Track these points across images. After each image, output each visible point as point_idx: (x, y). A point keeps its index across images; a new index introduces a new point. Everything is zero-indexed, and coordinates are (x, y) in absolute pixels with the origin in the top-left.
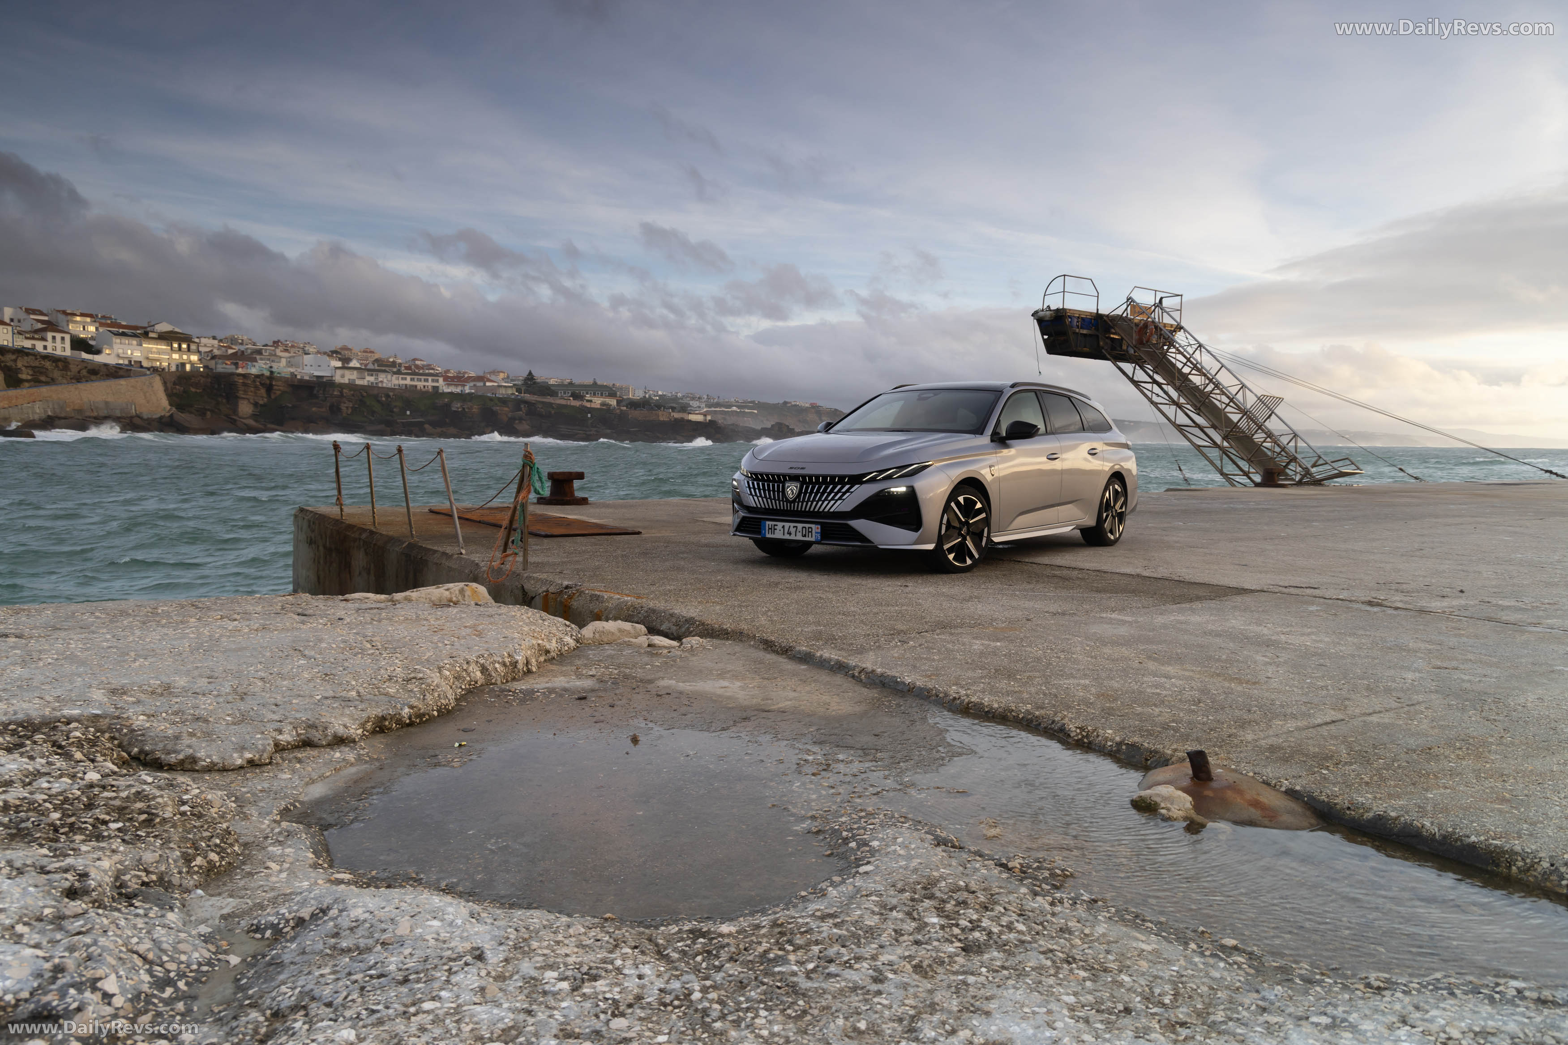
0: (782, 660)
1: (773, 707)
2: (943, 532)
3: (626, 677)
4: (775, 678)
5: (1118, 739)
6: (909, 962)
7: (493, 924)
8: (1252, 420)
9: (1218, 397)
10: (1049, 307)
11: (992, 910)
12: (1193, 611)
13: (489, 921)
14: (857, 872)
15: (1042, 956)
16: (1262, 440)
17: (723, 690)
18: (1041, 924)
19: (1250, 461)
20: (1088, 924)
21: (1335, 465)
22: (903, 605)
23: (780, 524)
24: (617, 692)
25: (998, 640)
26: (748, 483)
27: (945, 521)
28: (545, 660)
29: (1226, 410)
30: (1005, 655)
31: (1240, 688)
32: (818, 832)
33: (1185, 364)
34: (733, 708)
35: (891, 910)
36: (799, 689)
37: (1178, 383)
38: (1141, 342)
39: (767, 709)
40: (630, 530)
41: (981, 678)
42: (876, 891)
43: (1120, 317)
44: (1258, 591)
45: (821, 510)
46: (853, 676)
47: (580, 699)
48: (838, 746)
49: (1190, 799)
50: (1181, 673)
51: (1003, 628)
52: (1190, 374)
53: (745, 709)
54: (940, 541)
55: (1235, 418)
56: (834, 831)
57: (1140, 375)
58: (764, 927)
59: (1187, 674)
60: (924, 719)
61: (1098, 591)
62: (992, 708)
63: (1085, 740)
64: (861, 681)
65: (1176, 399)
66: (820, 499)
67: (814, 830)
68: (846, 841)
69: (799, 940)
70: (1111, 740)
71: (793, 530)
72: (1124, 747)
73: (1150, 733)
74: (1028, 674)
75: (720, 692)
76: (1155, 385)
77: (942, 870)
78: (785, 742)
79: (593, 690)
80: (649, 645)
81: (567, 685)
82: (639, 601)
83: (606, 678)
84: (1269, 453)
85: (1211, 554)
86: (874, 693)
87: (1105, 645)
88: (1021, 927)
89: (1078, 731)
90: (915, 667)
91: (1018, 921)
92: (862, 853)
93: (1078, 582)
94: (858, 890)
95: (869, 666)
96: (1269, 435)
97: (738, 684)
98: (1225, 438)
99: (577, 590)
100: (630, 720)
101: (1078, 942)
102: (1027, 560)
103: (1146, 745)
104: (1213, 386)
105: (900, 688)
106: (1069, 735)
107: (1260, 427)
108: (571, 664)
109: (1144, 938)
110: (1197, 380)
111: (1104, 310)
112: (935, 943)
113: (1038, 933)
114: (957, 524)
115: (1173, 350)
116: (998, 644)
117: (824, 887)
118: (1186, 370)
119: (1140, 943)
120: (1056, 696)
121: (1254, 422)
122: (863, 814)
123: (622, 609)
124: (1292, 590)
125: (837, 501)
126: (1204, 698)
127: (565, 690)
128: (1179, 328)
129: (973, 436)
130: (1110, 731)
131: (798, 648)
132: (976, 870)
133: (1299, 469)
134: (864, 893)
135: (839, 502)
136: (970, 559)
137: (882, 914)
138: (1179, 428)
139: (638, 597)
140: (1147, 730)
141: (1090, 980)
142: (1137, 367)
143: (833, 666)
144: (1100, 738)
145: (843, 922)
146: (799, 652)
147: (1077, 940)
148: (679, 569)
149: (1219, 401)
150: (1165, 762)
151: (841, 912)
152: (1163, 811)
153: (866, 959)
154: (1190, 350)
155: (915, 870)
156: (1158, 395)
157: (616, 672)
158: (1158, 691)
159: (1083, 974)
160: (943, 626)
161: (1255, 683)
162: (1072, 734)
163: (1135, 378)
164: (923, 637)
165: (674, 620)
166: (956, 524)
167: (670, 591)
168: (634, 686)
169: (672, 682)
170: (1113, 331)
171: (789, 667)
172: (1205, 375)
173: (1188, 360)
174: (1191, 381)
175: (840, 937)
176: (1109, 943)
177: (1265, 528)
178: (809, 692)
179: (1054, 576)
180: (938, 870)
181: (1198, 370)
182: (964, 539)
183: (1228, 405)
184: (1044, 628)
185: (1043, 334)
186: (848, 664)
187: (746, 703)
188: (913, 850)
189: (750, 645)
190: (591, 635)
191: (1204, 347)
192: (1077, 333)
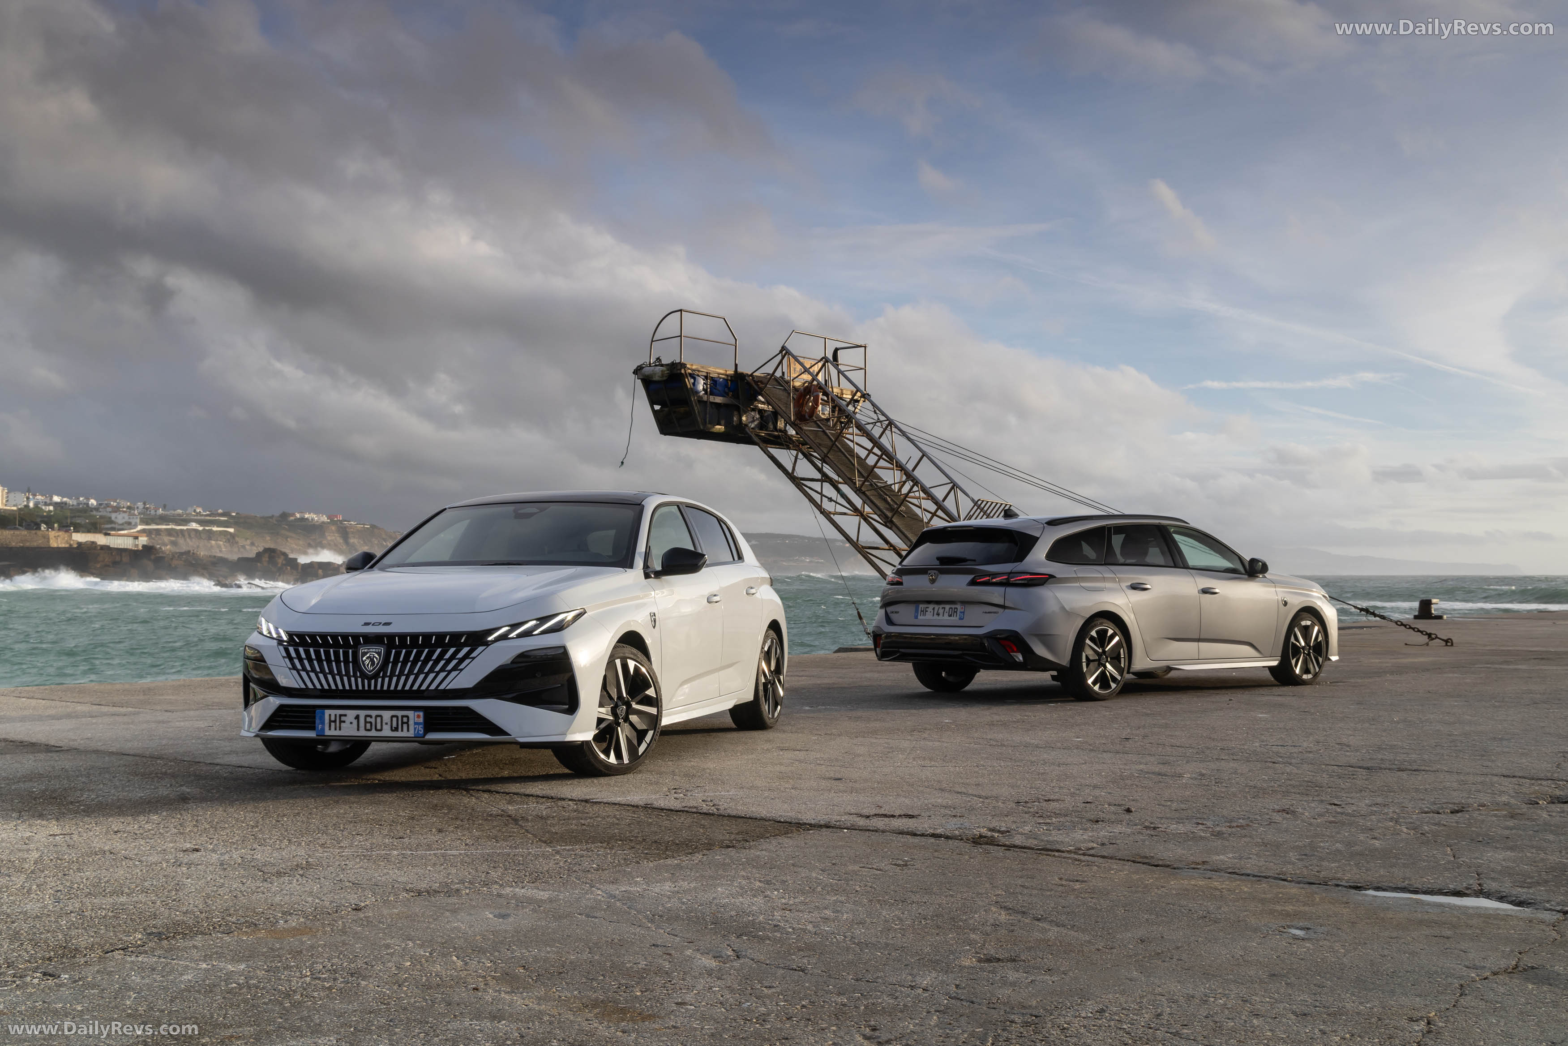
9: (919, 502)
10: (658, 359)
33: (870, 451)
37: (860, 482)
38: (802, 417)
43: (769, 377)
52: (877, 466)
57: (805, 469)
65: (859, 506)
76: (826, 485)
104: (911, 485)
110: (888, 475)
111: (746, 368)
115: (853, 430)
118: (871, 460)
138: (864, 550)
142: (800, 457)
149: (921, 507)
154: (876, 432)
156: (830, 500)
163: (795, 474)
170: (761, 397)
172: (899, 468)
173: (875, 444)
174: (879, 478)
181: (890, 460)
183: (934, 514)
185: (652, 403)
191: (896, 427)
192: (706, 402)
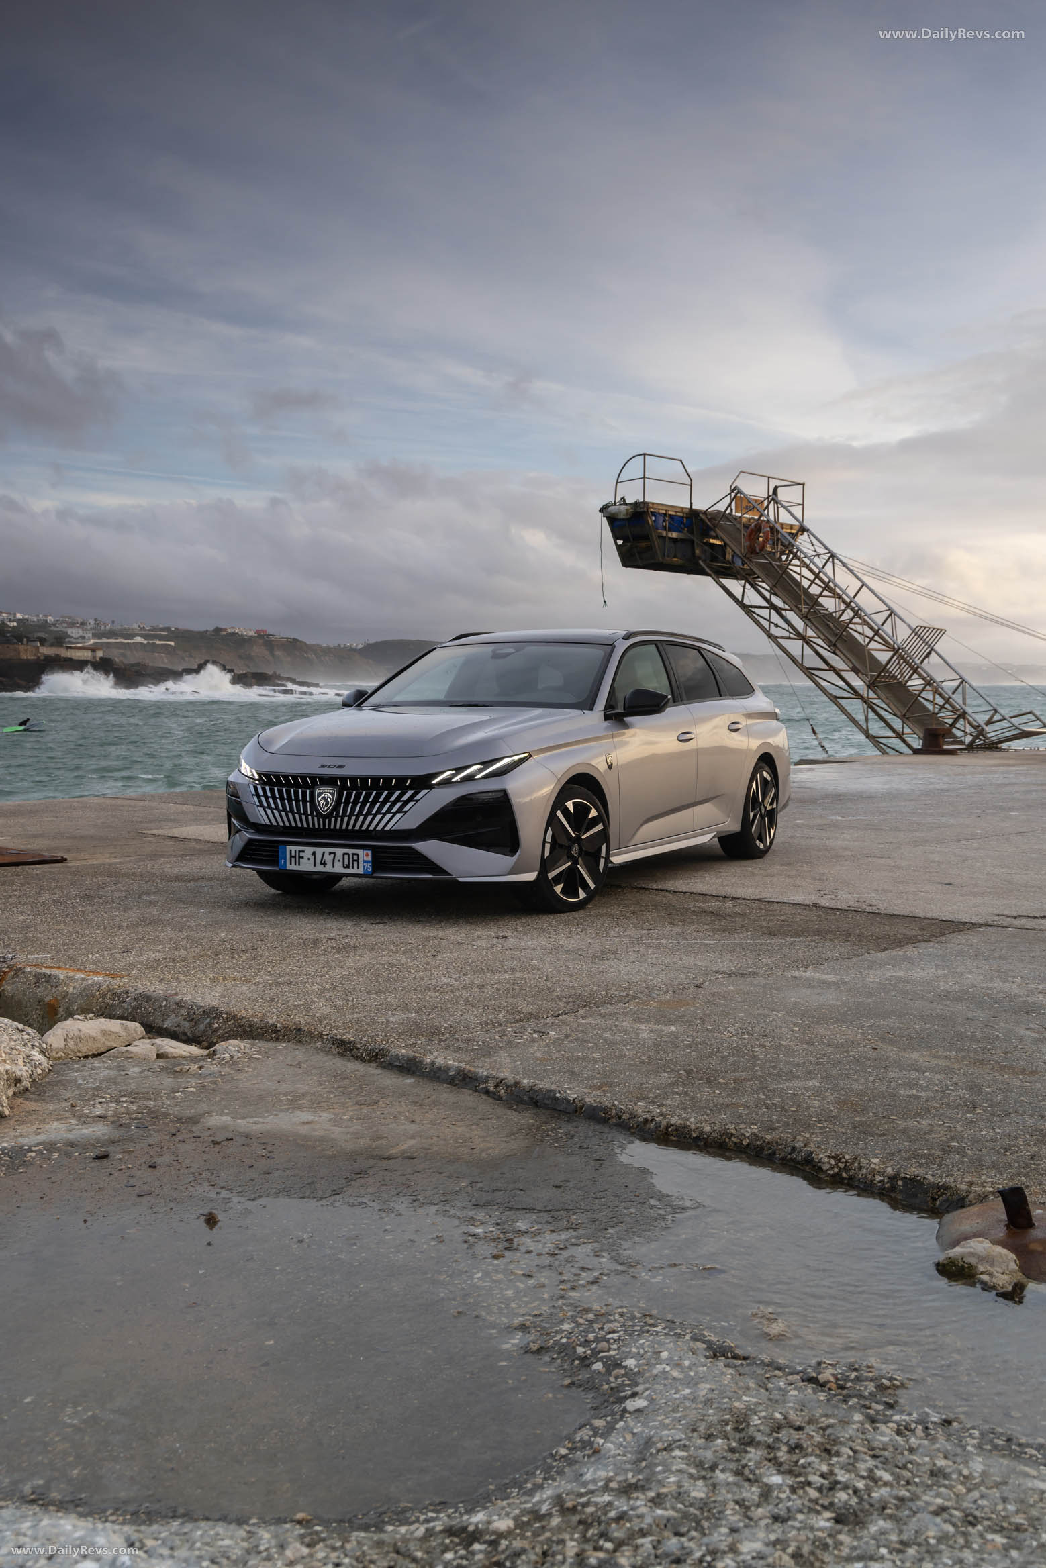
0: (371, 1070)
1: (393, 1151)
2: (547, 854)
3: (154, 1115)
4: (376, 1102)
5: (889, 1171)
6: (784, 1550)
7: (172, 1557)
8: (905, 660)
9: (859, 628)
10: (623, 499)
11: (838, 1454)
12: (911, 961)
13: (165, 1552)
14: (625, 1410)
15: (938, 1520)
16: (920, 688)
17: (307, 1127)
18: (904, 1467)
19: (904, 718)
20: (959, 1460)
21: (1016, 721)
22: (514, 970)
23: (308, 851)
24: (151, 1141)
25: (670, 1022)
26: (256, 788)
27: (549, 839)
28: (15, 1094)
29: (870, 646)
30: (690, 1046)
31: (1017, 1082)
32: (540, 1350)
33: (813, 582)
34: (334, 1156)
35: (713, 1468)
36: (417, 1119)
37: (805, 609)
38: (752, 551)
39: (386, 1155)
40: (48, 855)
41: (672, 1085)
42: (675, 1441)
43: (722, 515)
44: (981, 925)
45: (371, 828)
46: (487, 1092)
47: (98, 1158)
48: (511, 1209)
49: (1013, 1256)
50: (933, 1062)
51: (668, 1002)
52: (820, 595)
53: (352, 1156)
54: (545, 866)
55: (883, 656)
56: (563, 1349)
57: (752, 598)
58: (550, 1515)
59: (943, 1063)
60: (612, 1154)
61: (772, 933)
62: (702, 1133)
63: (844, 1175)
64: (500, 1098)
65: (801, 630)
66: (369, 812)
67: (534, 1347)
68: (585, 1361)
69: (618, 1533)
70: (880, 1173)
71: (328, 859)
72: (900, 1183)
73: (930, 1160)
74: (733, 1076)
75: (304, 1130)
76: (772, 612)
77: (745, 1398)
78: (434, 1209)
79: (113, 1142)
80: (159, 1056)
81: (70, 1136)
82: (118, 982)
83: (124, 1119)
84: (930, 707)
85: (899, 868)
86: (525, 1118)
87: (817, 1023)
88: (887, 1477)
89: (833, 1162)
90: (573, 1073)
91: (877, 1467)
92: (616, 1378)
93: (739, 920)
94: (648, 1442)
95: (507, 1074)
96: (929, 682)
97: (326, 1115)
98: (871, 686)
99: (10, 967)
100: (191, 1189)
101: (961, 1489)
102: (655, 887)
103: (930, 1178)
104: (852, 614)
105: (561, 1107)
106: (820, 1168)
107: (915, 671)
108: (57, 1097)
109: (1034, 1473)
110: (829, 604)
111: (700, 505)
112: (800, 1517)
113: (908, 1483)
114: (565, 843)
115: (796, 562)
116: (673, 1028)
117: (586, 1438)
118: (815, 590)
119: (1036, 1482)
120: (784, 1109)
121: (907, 663)
122: (591, 1316)
123: (93, 996)
124: (1024, 921)
125: (395, 814)
126: (978, 1099)
127: (71, 1144)
128: (803, 529)
129: (580, 712)
130: (876, 1160)
131: (393, 1052)
132: (784, 1392)
133: (969, 729)
134: (660, 1445)
135: (399, 815)
136: (584, 890)
137: (704, 1478)
138: (808, 672)
139: (114, 976)
140: (924, 1156)
141: (1012, 1547)
142: (748, 586)
143: (453, 1077)
144: (864, 1171)
145: (658, 1495)
146: (398, 1057)
147: (960, 1487)
148: (156, 923)
149: (860, 633)
150: (960, 1202)
151: (647, 1480)
152: (985, 1277)
153: (725, 1552)
154: (819, 563)
155: (708, 1402)
156: (777, 625)
157: (134, 1107)
158: (914, 1092)
159: (999, 1540)
160: (585, 1002)
161: (1033, 1073)
162: (825, 1167)
163: (746, 602)
164: (566, 1023)
165: (184, 1012)
166: (563, 841)
167: (158, 962)
168: (173, 1131)
169: (226, 1119)
170: (713, 533)
171: (388, 1082)
172: (840, 597)
173: (817, 576)
174: (821, 606)
175: (668, 1520)
176: (997, 1485)
177: (952, 821)
178: (433, 1123)
179: (703, 911)
180: (739, 1399)
181: (832, 591)
182: (575, 862)
183: (872, 639)
184: (725, 998)
185: (616, 538)
186: (476, 1074)
187: (350, 1147)
188: (690, 1368)
189: (316, 1048)
190: (62, 1044)
191: (838, 559)
192: (664, 538)
